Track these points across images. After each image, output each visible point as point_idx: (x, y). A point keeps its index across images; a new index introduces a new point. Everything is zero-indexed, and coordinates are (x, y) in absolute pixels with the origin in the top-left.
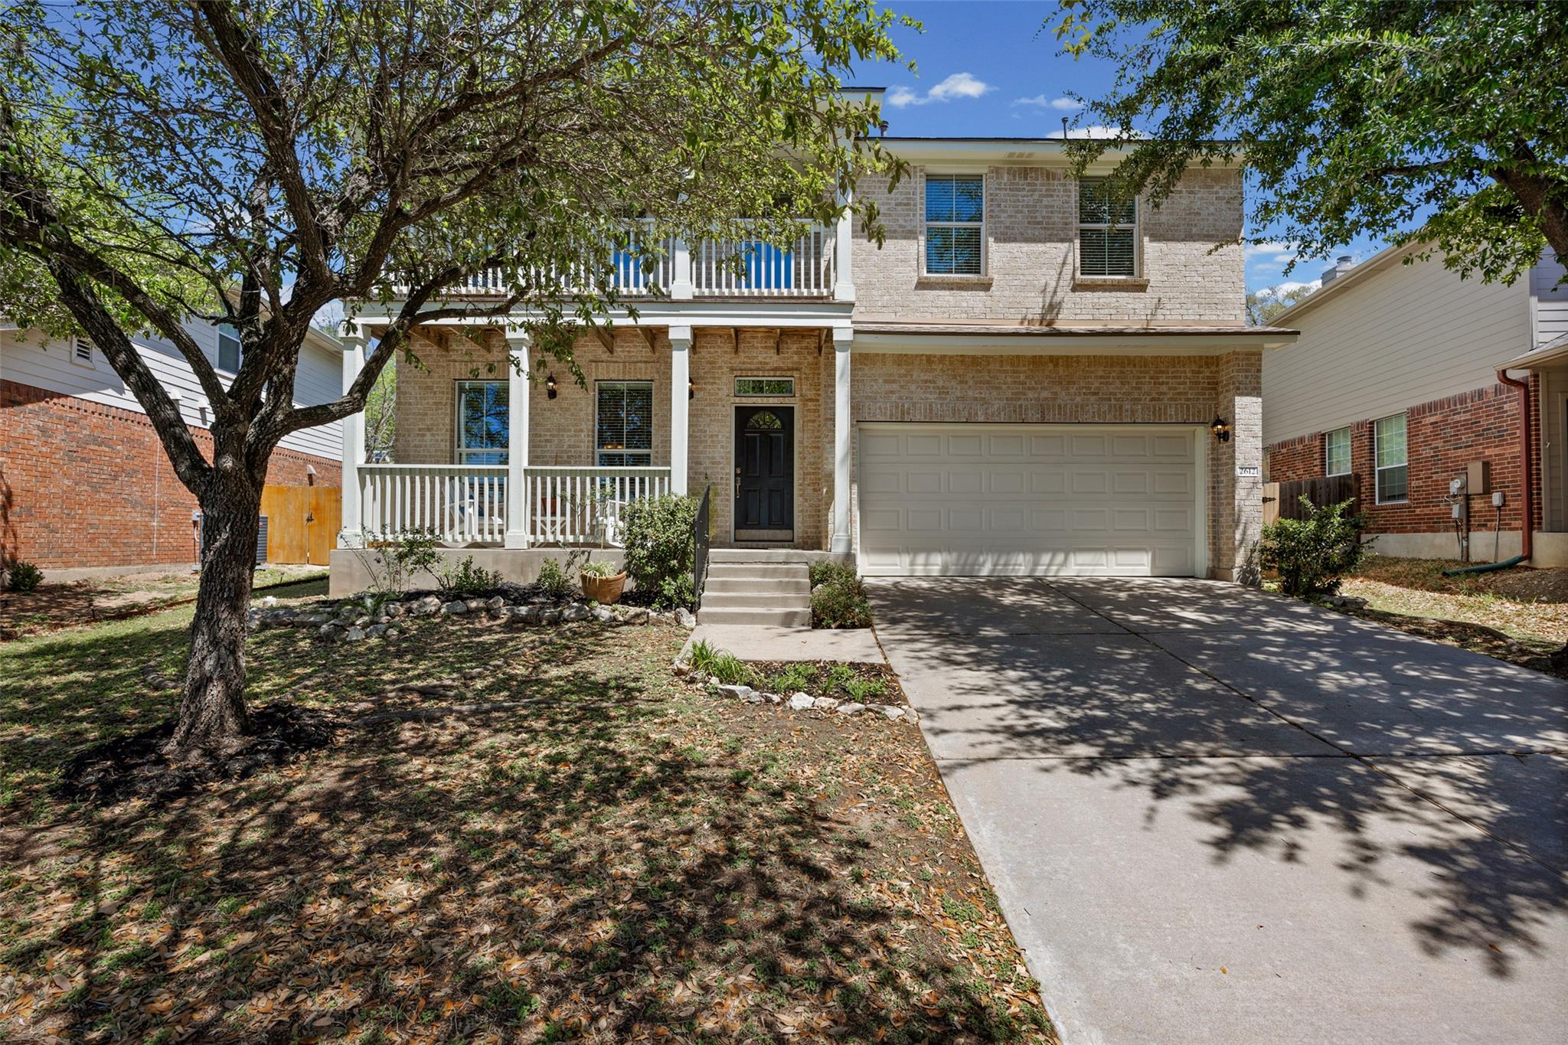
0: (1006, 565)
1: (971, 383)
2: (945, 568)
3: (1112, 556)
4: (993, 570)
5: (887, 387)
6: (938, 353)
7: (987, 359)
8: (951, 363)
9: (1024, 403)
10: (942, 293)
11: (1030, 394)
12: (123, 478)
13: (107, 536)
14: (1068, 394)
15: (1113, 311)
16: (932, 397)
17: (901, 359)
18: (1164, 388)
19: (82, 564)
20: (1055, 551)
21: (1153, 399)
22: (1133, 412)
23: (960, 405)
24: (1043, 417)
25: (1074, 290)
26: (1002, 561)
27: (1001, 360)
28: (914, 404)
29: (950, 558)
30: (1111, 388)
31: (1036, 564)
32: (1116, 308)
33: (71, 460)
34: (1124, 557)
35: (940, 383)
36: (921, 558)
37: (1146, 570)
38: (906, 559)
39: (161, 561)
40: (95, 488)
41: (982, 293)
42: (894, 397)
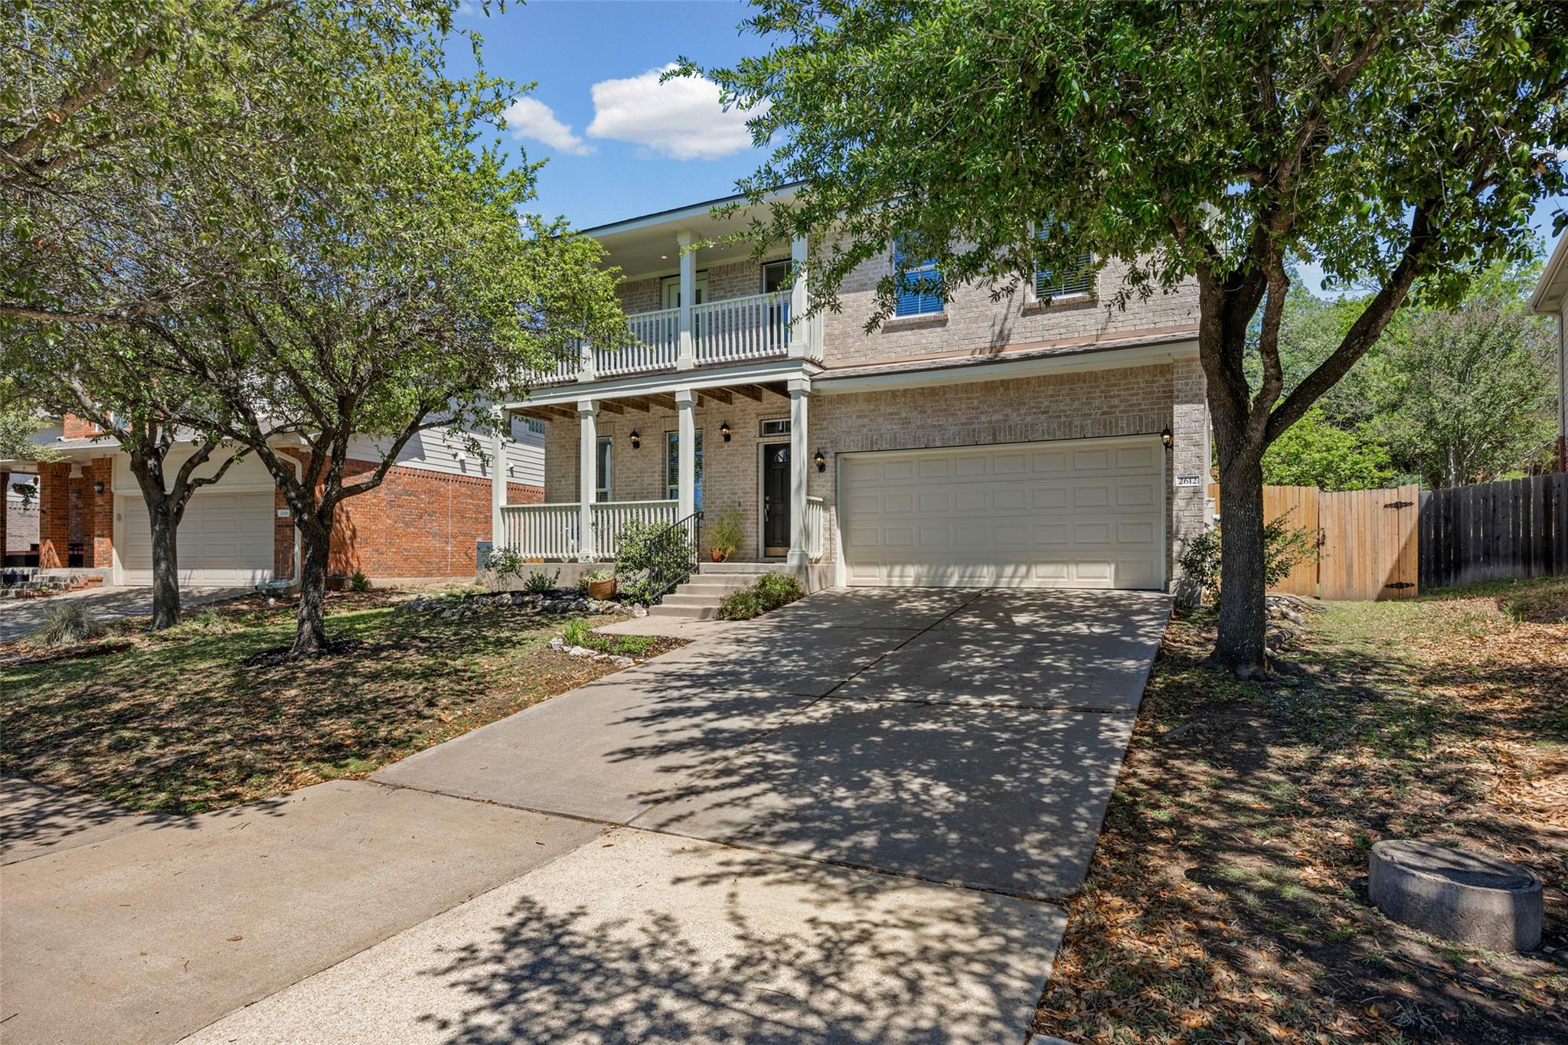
0: (972, 576)
1: (929, 412)
2: (918, 579)
3: (1073, 569)
4: (960, 582)
5: (860, 422)
6: (901, 388)
7: (944, 389)
8: (913, 396)
9: (977, 426)
10: (903, 333)
11: (983, 419)
12: (426, 517)
13: (416, 557)
14: (1019, 415)
15: (1063, 331)
16: (897, 428)
17: (872, 397)
18: (1116, 401)
19: (400, 575)
20: (1018, 564)
21: (1104, 413)
22: (1082, 427)
23: (920, 433)
24: (995, 438)
25: (1024, 315)
26: (968, 574)
27: (956, 388)
28: (881, 435)
29: (923, 570)
30: (1062, 406)
31: (999, 576)
32: (1066, 327)
33: (392, 507)
34: (1084, 569)
35: (903, 415)
36: (897, 570)
37: (1108, 582)
38: (884, 571)
39: (454, 574)
40: (406, 524)
41: (939, 329)
42: (865, 430)
